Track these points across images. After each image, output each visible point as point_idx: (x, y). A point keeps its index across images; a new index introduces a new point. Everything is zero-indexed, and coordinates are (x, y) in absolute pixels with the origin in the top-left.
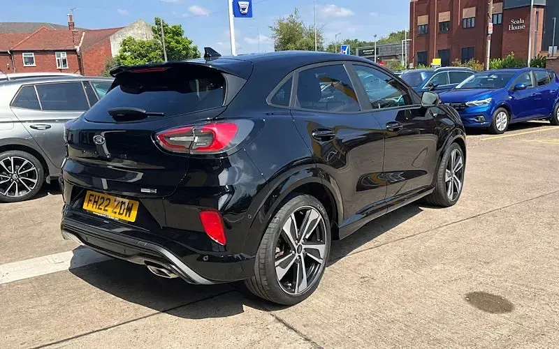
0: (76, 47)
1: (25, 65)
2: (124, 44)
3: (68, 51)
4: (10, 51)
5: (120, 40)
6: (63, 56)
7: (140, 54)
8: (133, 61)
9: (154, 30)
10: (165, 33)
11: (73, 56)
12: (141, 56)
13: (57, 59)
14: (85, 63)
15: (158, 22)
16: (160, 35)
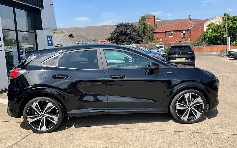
0: (190, 28)
1: (169, 36)
2: (209, 26)
3: (186, 30)
4: (165, 31)
5: (207, 24)
6: (184, 32)
7: (215, 30)
8: (211, 33)
9: (223, 19)
10: (228, 20)
11: (188, 32)
12: (215, 31)
13: (181, 33)
14: (192, 35)
15: (225, 15)
16: (226, 21)
